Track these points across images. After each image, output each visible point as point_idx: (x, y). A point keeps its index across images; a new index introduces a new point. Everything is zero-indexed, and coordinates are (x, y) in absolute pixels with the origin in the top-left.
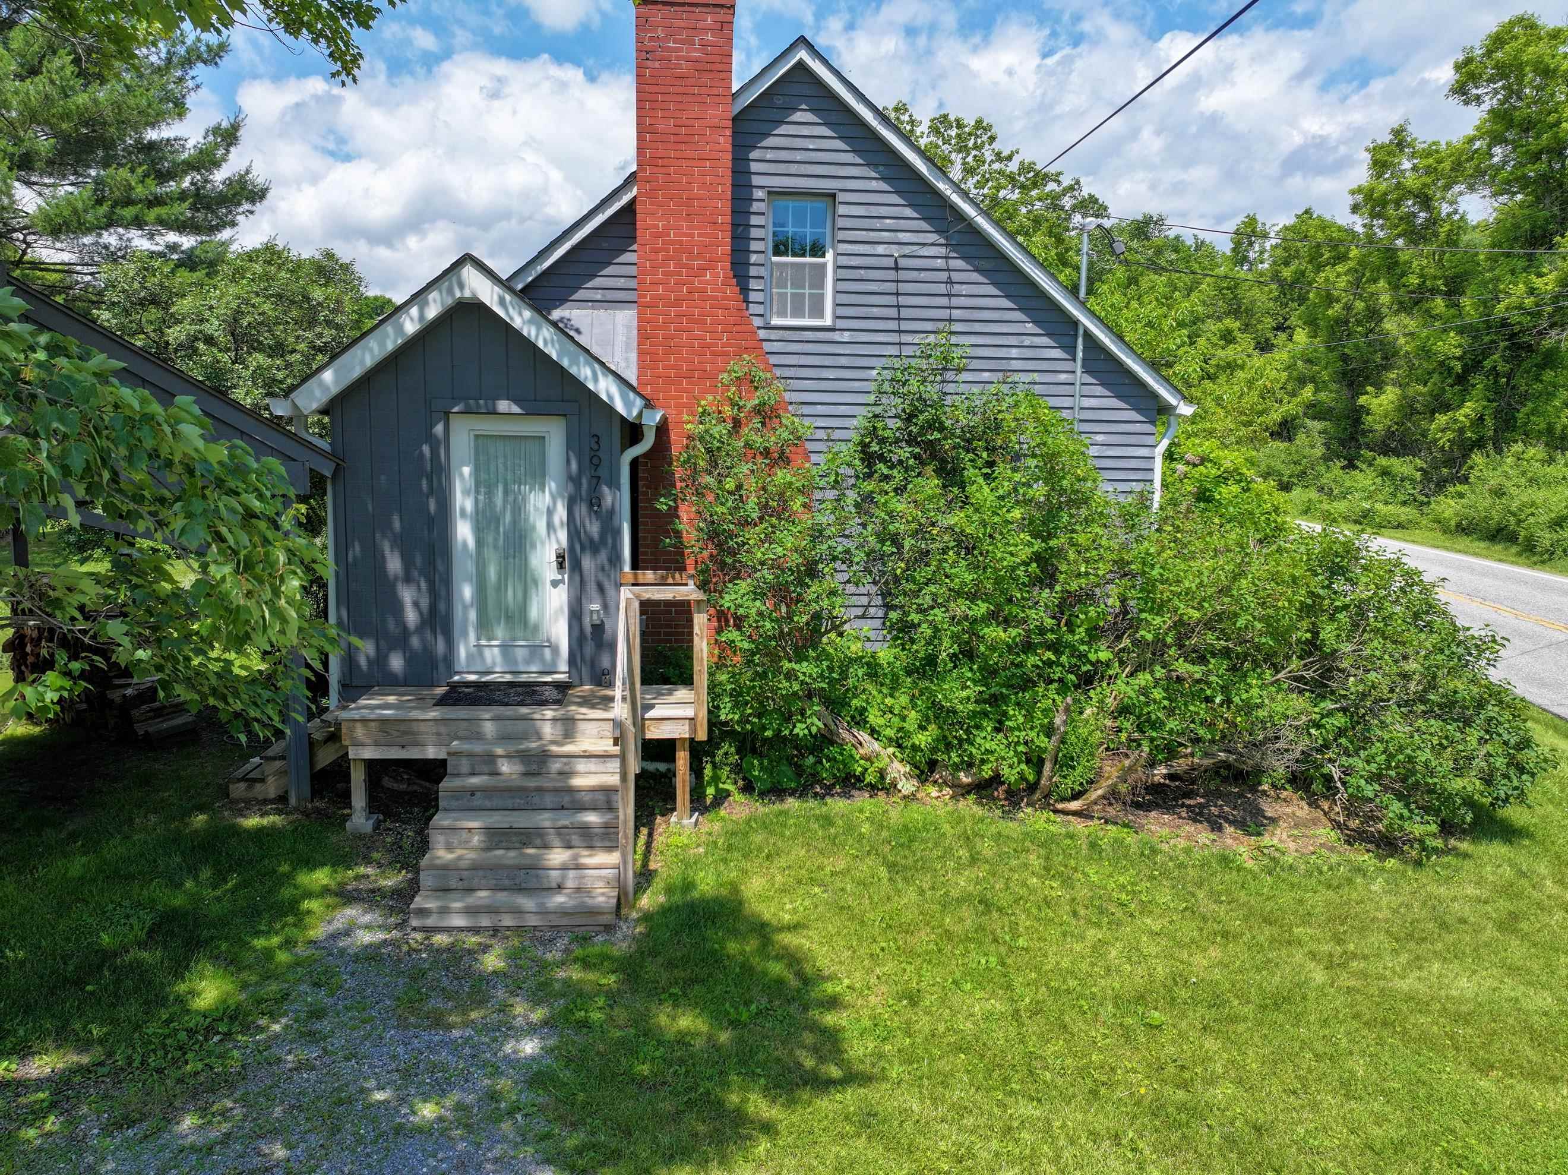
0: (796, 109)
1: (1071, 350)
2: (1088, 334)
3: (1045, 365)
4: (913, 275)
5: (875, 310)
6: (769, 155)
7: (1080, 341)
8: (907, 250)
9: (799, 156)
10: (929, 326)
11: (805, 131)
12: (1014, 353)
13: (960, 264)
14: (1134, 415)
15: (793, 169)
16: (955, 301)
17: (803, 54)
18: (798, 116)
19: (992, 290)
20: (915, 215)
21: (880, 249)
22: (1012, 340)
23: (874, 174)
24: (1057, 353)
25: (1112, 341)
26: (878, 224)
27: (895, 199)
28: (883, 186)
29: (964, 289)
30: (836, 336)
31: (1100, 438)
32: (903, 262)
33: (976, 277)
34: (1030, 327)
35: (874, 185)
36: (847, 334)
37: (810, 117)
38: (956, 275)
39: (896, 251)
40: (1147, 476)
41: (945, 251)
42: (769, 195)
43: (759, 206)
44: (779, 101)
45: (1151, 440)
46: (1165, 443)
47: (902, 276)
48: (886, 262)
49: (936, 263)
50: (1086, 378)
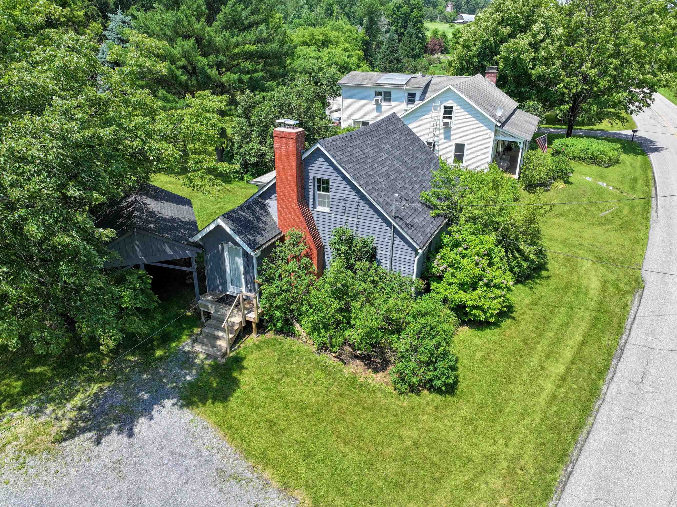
0: (319, 157)
2: (394, 226)
3: (384, 231)
4: (349, 202)
5: (340, 210)
6: (313, 168)
7: (392, 227)
8: (348, 196)
9: (320, 169)
10: (353, 216)
11: (321, 163)
12: (376, 226)
13: (362, 201)
14: (409, 248)
15: (319, 172)
17: (318, 146)
18: (320, 159)
20: (349, 188)
21: (341, 195)
22: (376, 223)
24: (388, 228)
25: (400, 229)
26: (341, 189)
27: (344, 182)
29: (362, 208)
30: (330, 215)
31: (399, 252)
32: (346, 199)
33: (365, 205)
34: (380, 220)
35: (339, 178)
36: (333, 215)
37: (322, 160)
38: (360, 204)
39: (344, 196)
40: (412, 265)
41: (357, 197)
42: (314, 179)
43: (311, 181)
44: (315, 155)
45: (414, 256)
46: (418, 257)
47: (346, 202)
48: (342, 198)
49: (355, 200)
50: (395, 236)
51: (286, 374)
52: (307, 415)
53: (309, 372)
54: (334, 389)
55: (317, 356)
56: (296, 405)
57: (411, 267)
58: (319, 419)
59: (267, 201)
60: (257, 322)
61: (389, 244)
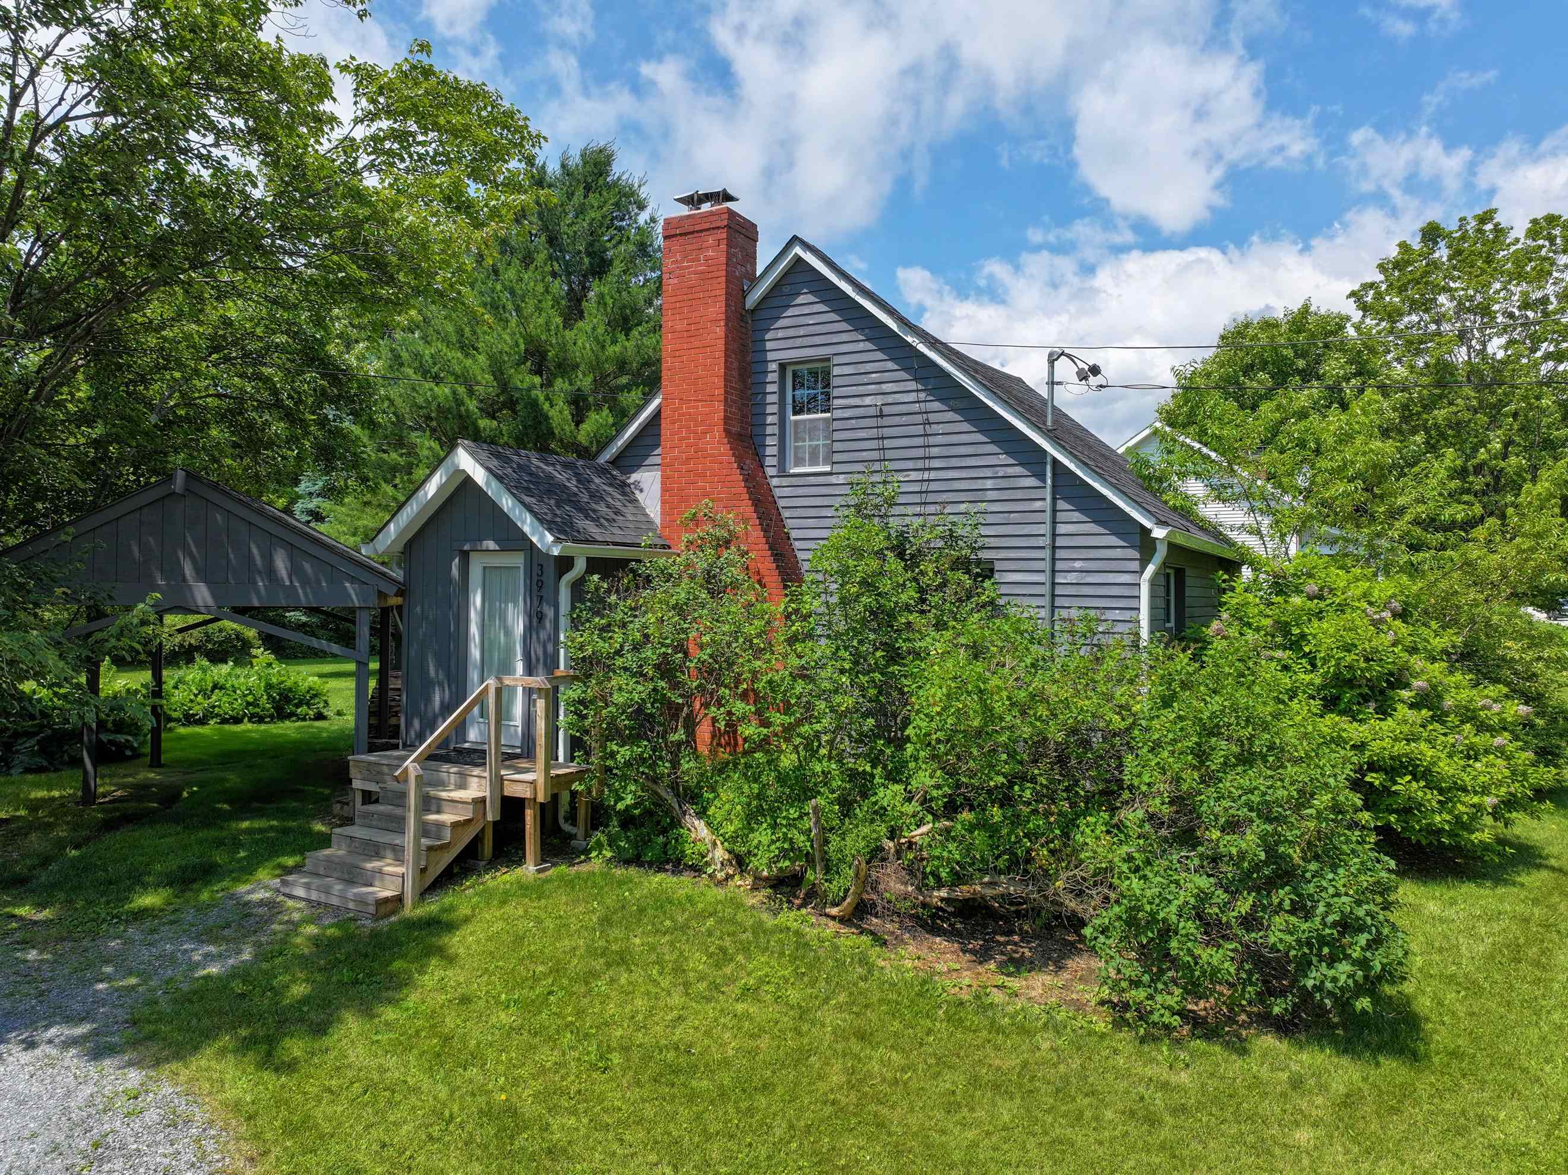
0: (799, 294)
1: (1042, 477)
2: (1055, 461)
3: (1019, 495)
4: (897, 420)
5: (865, 454)
6: (780, 334)
7: (1049, 468)
8: (890, 399)
9: (802, 331)
10: (910, 465)
11: (806, 310)
12: (989, 484)
13: (937, 405)
14: (1114, 541)
15: (798, 342)
16: (932, 440)
17: (798, 250)
18: (801, 300)
19: (966, 427)
20: (896, 367)
21: (868, 401)
22: (988, 473)
23: (861, 337)
24: (1032, 482)
25: (1077, 466)
26: (865, 379)
27: (880, 355)
28: (869, 346)
29: (940, 429)
30: (833, 479)
31: (1078, 565)
32: (887, 410)
33: (951, 416)
34: (1003, 459)
35: (861, 346)
36: (842, 476)
37: (811, 298)
38: (932, 417)
39: (879, 400)
40: (1132, 603)
41: (922, 396)
42: (783, 367)
43: (773, 377)
44: (786, 289)
45: (1135, 566)
46: (1151, 569)
47: (887, 421)
48: (872, 411)
49: (916, 407)
50: (1062, 505)
51: (623, 959)
52: (692, 1097)
53: (722, 957)
54: (831, 1018)
55: (765, 916)
56: (646, 1058)
57: (1127, 615)
58: (750, 1111)
59: (634, 477)
60: (541, 798)
61: (1041, 542)
